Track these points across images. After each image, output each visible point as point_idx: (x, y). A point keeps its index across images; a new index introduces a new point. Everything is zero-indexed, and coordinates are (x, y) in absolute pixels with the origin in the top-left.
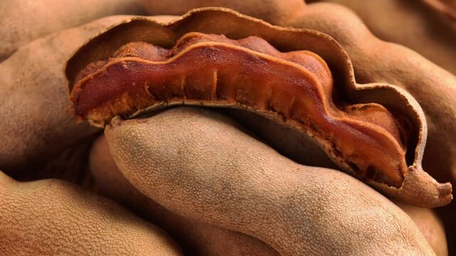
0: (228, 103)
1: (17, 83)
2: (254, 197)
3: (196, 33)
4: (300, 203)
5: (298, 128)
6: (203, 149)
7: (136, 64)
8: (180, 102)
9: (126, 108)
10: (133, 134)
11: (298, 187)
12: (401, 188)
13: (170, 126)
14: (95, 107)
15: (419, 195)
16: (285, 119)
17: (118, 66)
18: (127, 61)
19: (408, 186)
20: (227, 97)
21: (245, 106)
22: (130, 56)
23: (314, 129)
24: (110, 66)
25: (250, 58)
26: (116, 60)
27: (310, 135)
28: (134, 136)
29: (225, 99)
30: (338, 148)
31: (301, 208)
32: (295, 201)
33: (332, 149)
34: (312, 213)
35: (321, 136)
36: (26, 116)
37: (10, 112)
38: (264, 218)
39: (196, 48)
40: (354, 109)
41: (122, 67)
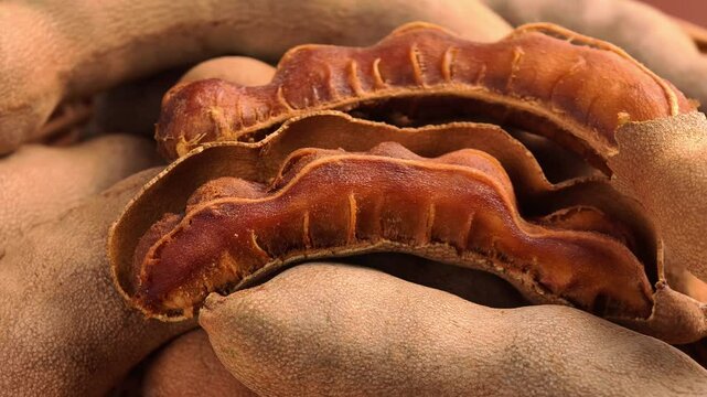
0: (372, 244)
1: (30, 288)
2: (455, 361)
3: (307, 149)
4: (528, 352)
5: (481, 261)
6: (361, 309)
7: (233, 206)
8: (301, 256)
9: (226, 277)
10: (251, 307)
11: (516, 333)
12: (652, 317)
13: (300, 287)
14: (181, 283)
15: (679, 320)
16: (459, 252)
17: (206, 215)
18: (218, 205)
19: (661, 312)
20: (369, 236)
21: (397, 244)
22: (219, 196)
23: (503, 260)
24: (194, 216)
25: (396, 168)
26: (201, 206)
27: (500, 269)
28: (254, 311)
29: (366, 239)
30: (542, 281)
31: (532, 357)
32: (520, 350)
33: (535, 284)
34: (552, 361)
35: (515, 267)
36: (55, 335)
37: (29, 332)
38: (478, 388)
39: (315, 168)
40: (554, 218)
41: (212, 215)
